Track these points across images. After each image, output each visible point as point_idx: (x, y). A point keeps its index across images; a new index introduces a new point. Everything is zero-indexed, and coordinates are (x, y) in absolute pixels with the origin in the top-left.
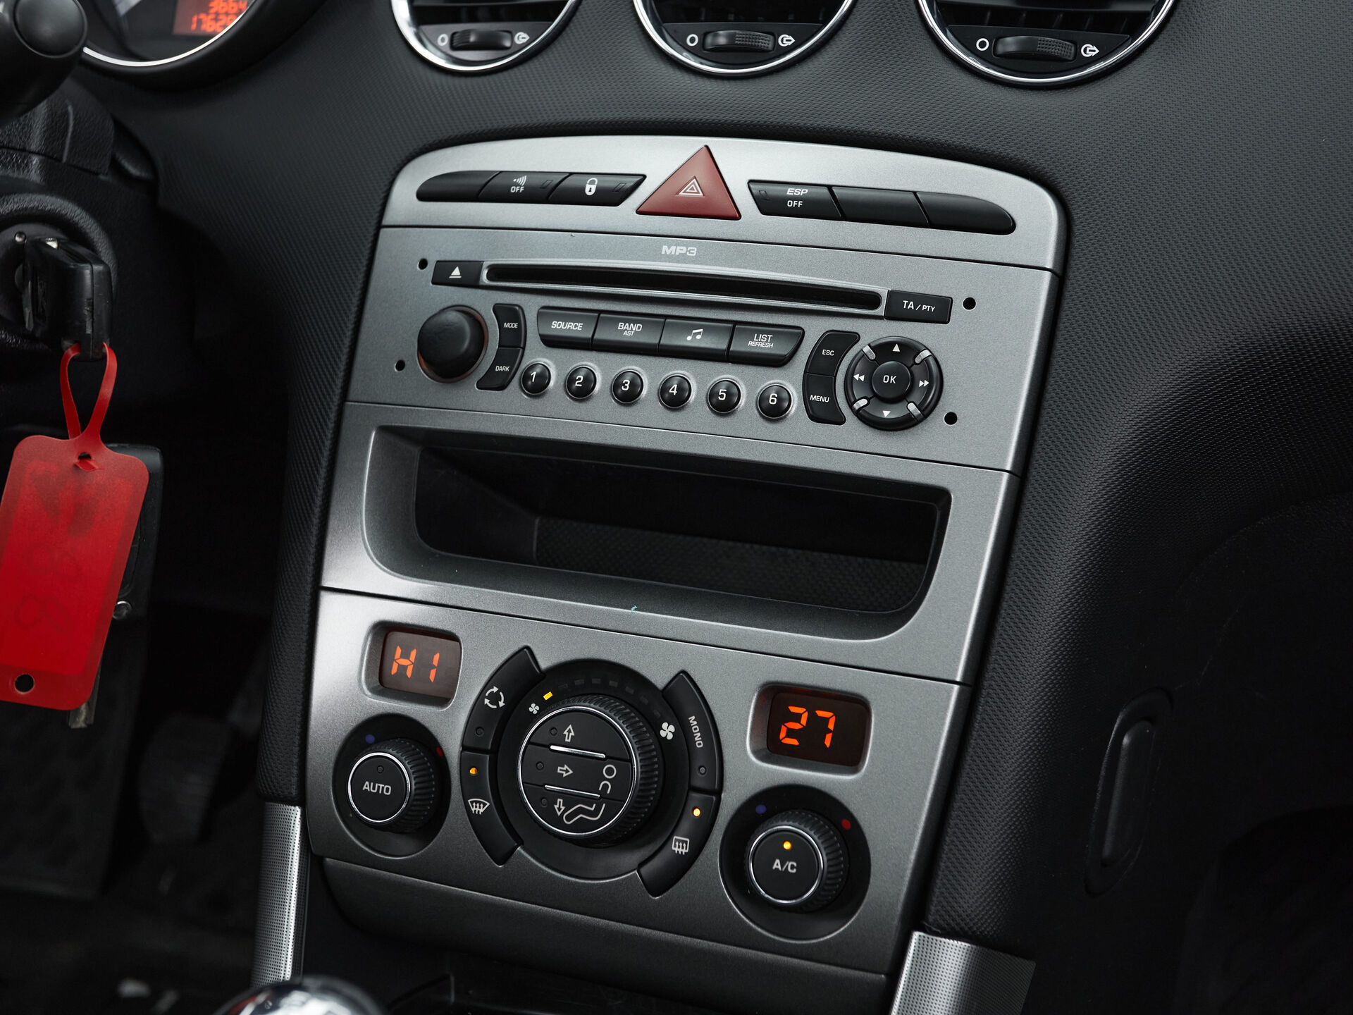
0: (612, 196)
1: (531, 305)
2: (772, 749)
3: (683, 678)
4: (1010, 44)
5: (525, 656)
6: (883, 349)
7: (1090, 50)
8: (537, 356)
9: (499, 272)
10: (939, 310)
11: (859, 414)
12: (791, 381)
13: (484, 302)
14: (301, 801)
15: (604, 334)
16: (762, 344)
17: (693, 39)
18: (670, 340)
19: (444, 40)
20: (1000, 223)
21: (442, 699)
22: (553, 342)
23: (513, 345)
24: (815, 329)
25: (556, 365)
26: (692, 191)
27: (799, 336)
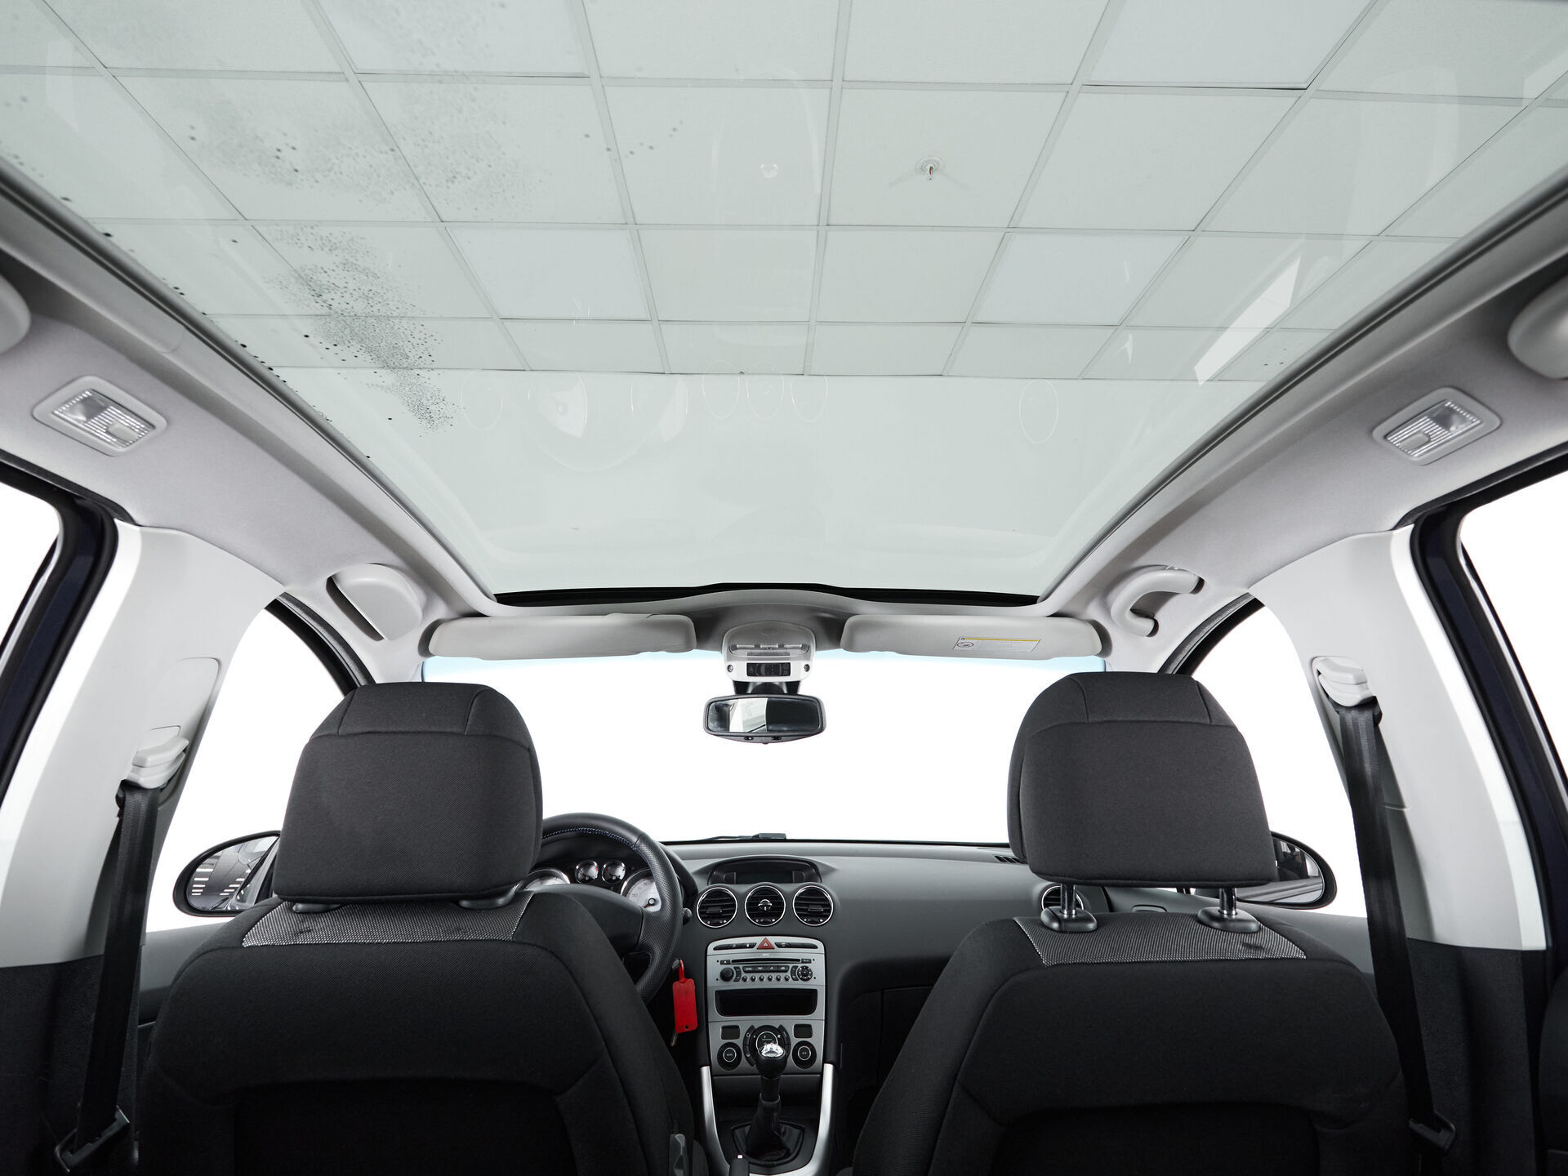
0: (752, 946)
1: (741, 966)
2: (796, 1036)
3: (781, 1026)
4: (809, 920)
5: (752, 1027)
6: (802, 967)
7: (821, 920)
8: (743, 975)
9: (733, 961)
10: (810, 962)
11: (801, 979)
12: (789, 974)
13: (732, 967)
14: (710, 1064)
15: (756, 970)
16: (783, 968)
17: (757, 921)
18: (767, 969)
19: (709, 922)
20: (815, 947)
21: (738, 1037)
22: (746, 972)
23: (739, 974)
24: (791, 966)
25: (749, 976)
26: (766, 945)
27: (788, 967)
